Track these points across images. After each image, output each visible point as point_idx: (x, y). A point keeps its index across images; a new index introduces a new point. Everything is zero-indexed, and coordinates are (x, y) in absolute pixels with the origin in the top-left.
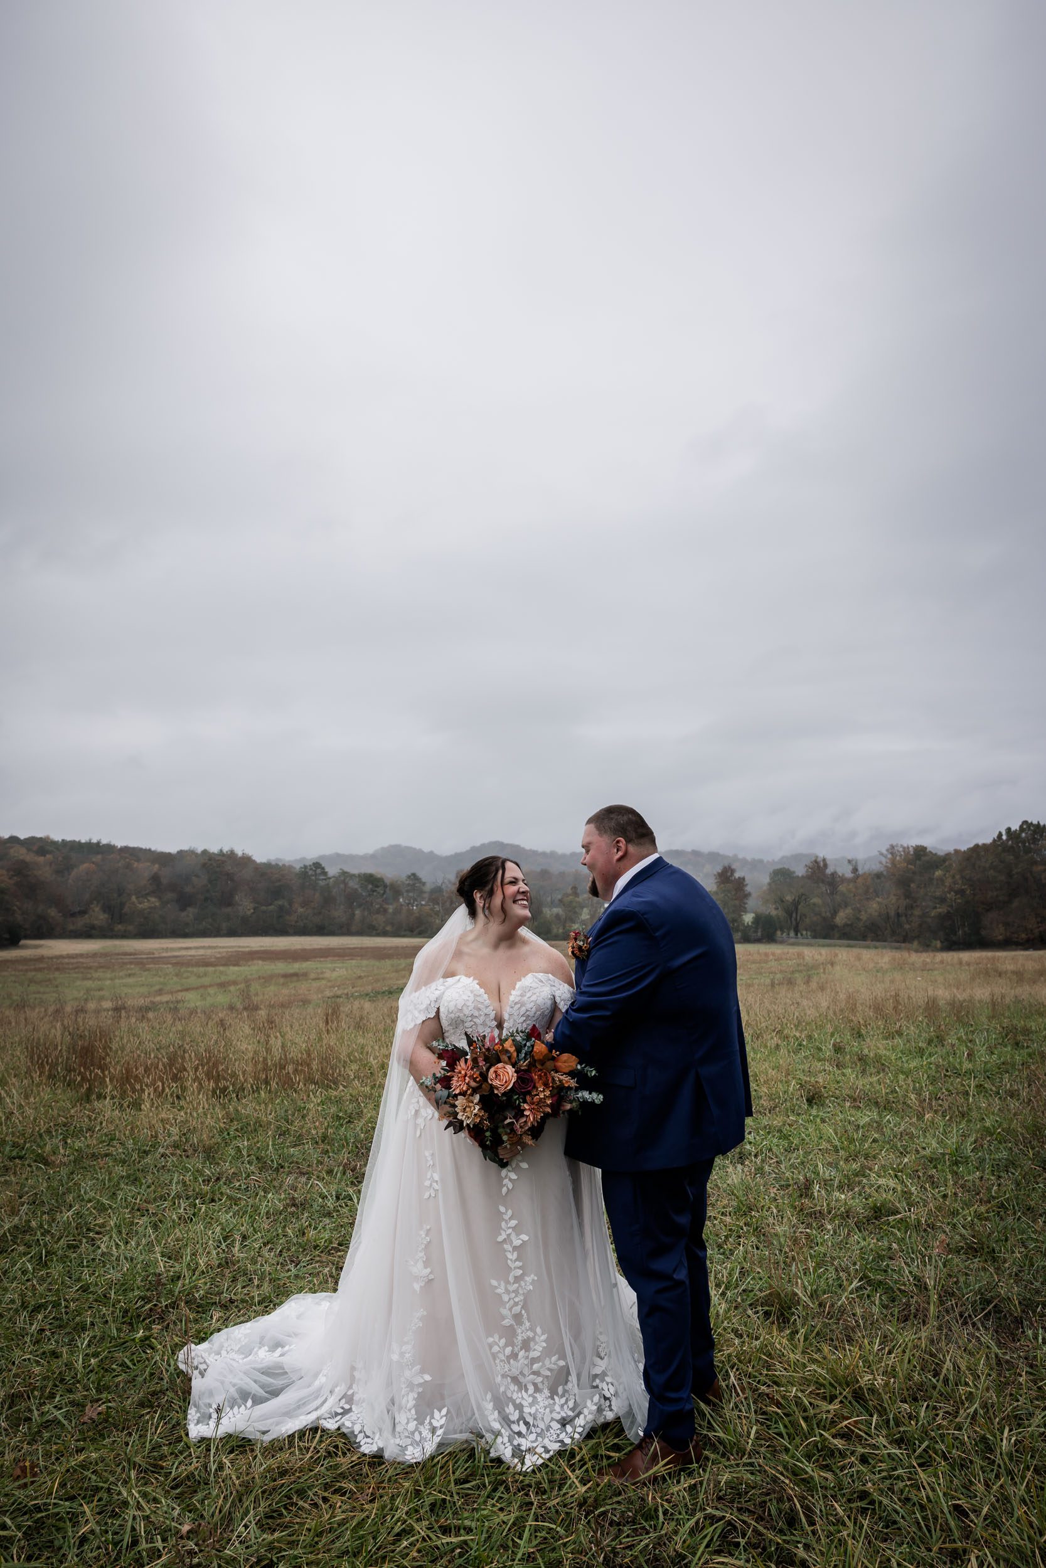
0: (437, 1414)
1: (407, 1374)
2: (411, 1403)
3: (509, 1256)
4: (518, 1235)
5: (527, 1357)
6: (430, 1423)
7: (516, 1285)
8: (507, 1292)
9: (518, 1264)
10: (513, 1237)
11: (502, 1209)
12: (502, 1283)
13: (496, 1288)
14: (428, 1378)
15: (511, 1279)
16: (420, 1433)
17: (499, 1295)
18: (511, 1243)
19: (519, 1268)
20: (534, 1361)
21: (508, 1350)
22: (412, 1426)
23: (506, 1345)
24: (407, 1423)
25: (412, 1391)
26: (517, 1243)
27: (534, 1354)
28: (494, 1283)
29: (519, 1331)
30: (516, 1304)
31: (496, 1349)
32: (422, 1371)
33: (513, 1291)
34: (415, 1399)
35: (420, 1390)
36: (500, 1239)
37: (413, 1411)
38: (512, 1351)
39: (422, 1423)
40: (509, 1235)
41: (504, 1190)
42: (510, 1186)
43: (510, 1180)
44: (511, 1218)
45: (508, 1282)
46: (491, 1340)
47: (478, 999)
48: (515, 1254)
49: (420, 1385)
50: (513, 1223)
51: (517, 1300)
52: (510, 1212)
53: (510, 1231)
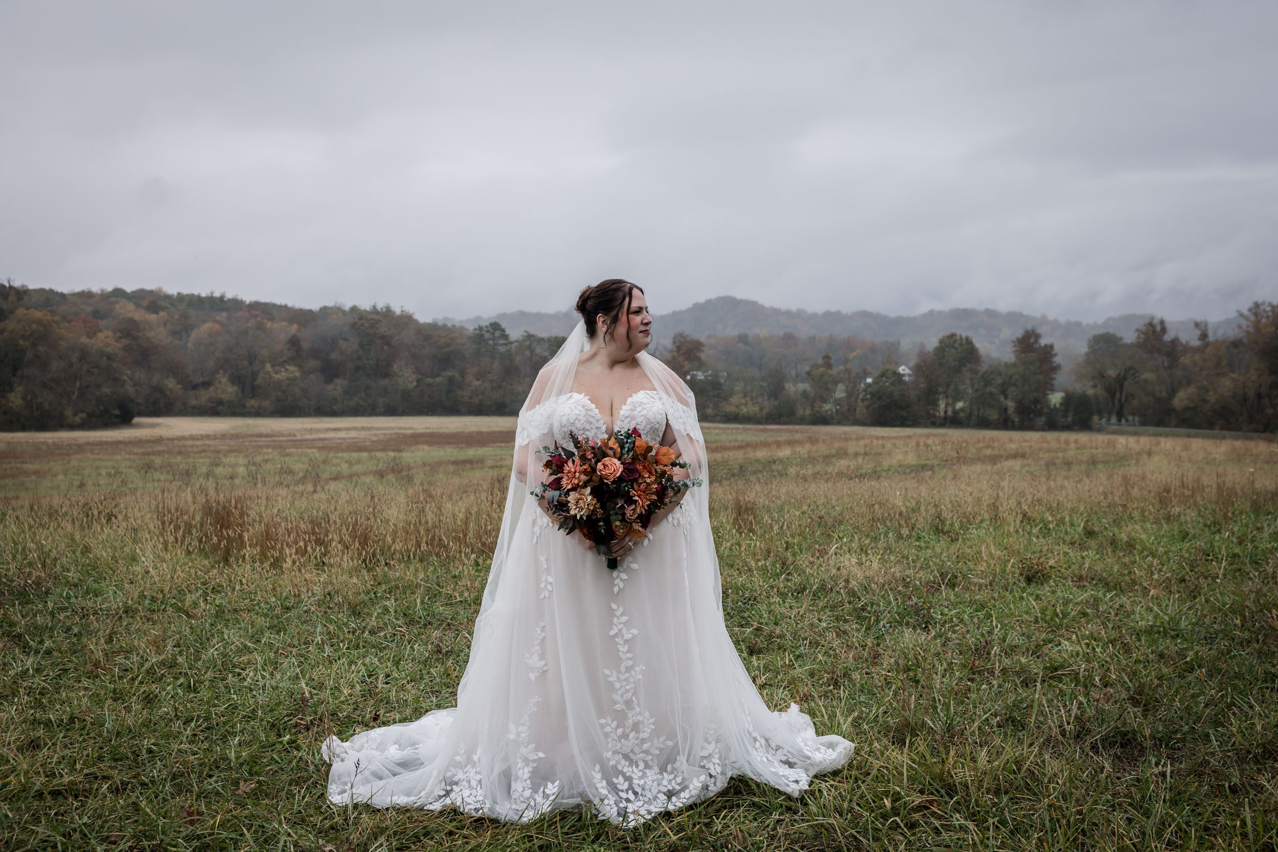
0: (550, 785)
1: (523, 751)
2: (526, 776)
3: (621, 648)
4: (628, 630)
5: (637, 738)
6: (544, 792)
7: (627, 675)
8: (619, 680)
9: (629, 655)
10: (624, 631)
11: (614, 606)
12: (615, 673)
13: (609, 676)
14: (541, 755)
15: (622, 669)
16: (535, 800)
17: (612, 683)
18: (623, 636)
19: (630, 659)
20: (643, 741)
21: (620, 731)
22: (528, 793)
23: (618, 727)
24: (524, 791)
25: (527, 765)
26: (628, 636)
27: (645, 735)
28: (607, 672)
29: (630, 715)
30: (627, 691)
31: (608, 729)
32: (537, 749)
33: (625, 680)
34: (530, 772)
35: (535, 765)
36: (612, 633)
37: (528, 782)
38: (623, 732)
39: (536, 792)
40: (620, 630)
41: (616, 589)
42: (621, 585)
43: (622, 580)
44: (622, 615)
45: (619, 672)
46: (603, 721)
47: (589, 413)
48: (626, 647)
49: (534, 761)
50: (624, 619)
51: (628, 687)
52: (621, 609)
53: (621, 626)
